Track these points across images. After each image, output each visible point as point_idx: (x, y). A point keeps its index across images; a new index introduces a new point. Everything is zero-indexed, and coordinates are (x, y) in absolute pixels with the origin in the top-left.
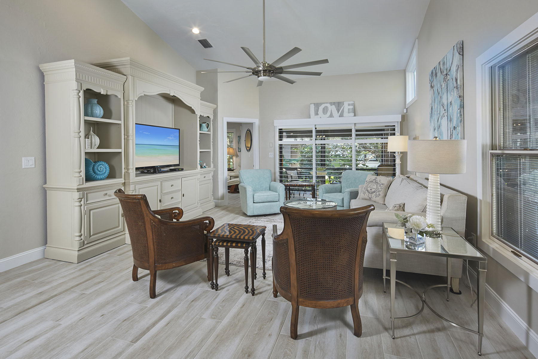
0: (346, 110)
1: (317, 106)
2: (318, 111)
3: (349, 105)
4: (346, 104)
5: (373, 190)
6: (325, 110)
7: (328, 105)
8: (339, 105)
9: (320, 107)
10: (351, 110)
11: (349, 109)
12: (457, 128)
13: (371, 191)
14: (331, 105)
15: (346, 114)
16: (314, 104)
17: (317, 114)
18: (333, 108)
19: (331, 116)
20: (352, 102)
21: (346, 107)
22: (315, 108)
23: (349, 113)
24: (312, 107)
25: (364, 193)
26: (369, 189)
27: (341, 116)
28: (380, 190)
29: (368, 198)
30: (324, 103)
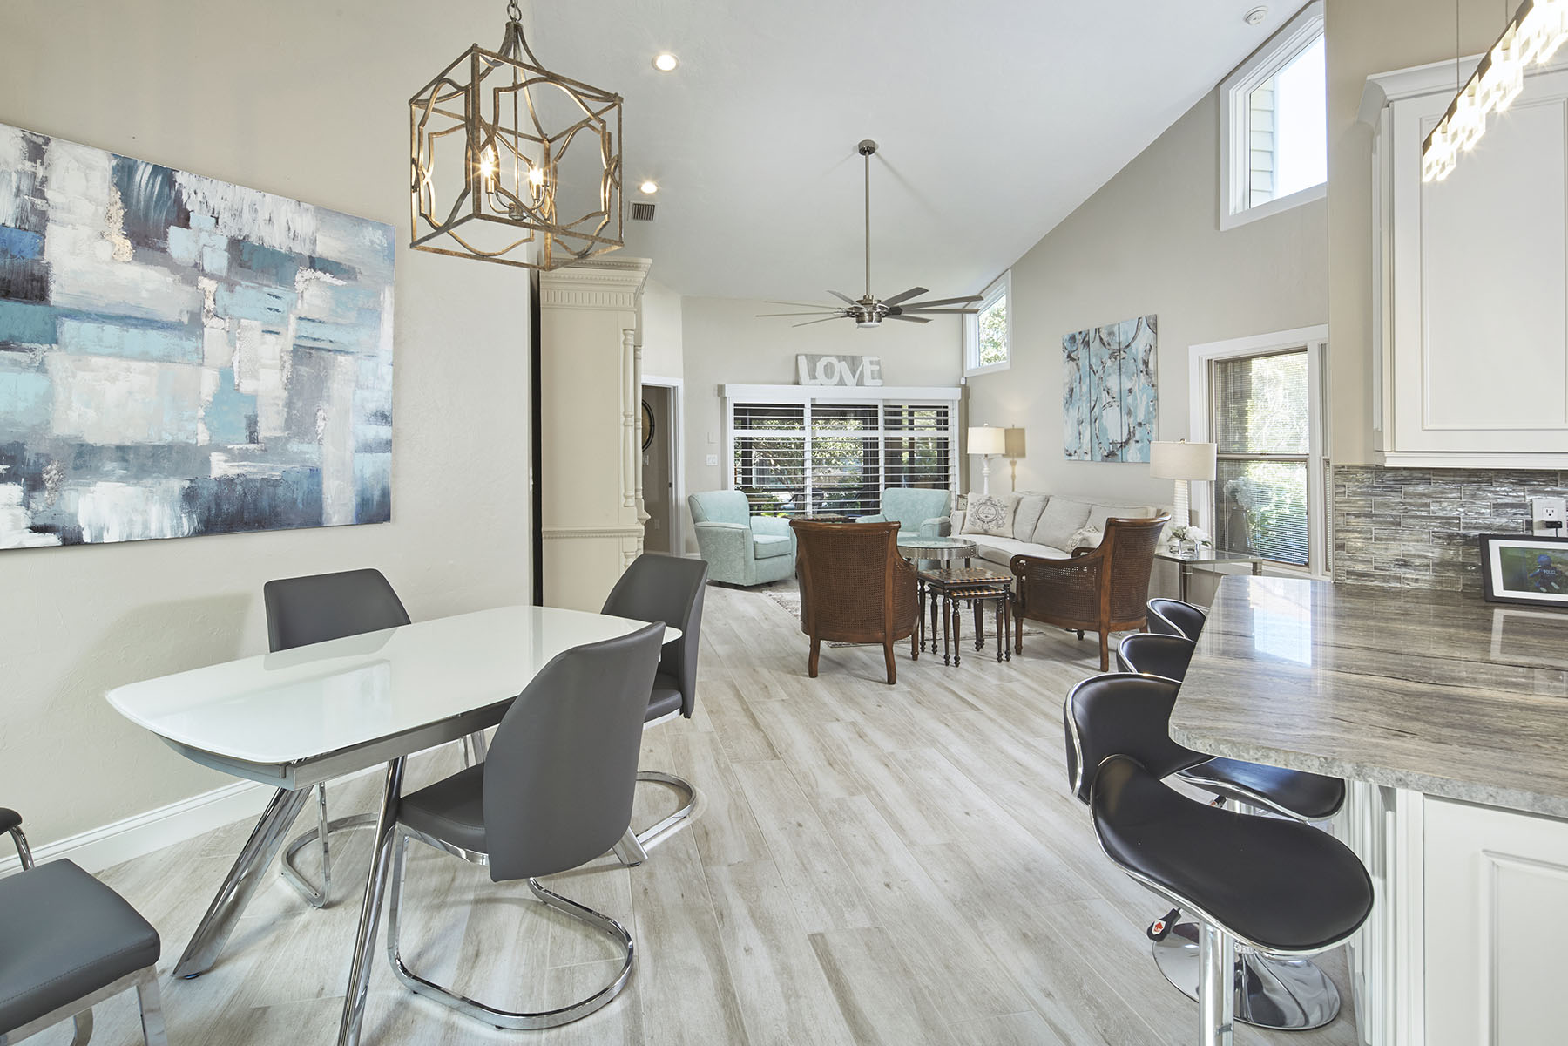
0: (867, 373)
1: (813, 359)
2: (814, 371)
3: (872, 363)
4: (866, 361)
5: (991, 517)
6: (829, 370)
7: (834, 361)
8: (853, 362)
9: (818, 364)
10: (876, 375)
11: (872, 371)
12: (1147, 425)
13: (986, 520)
14: (839, 361)
15: (867, 380)
16: (806, 355)
17: (813, 376)
18: (843, 367)
19: (841, 383)
20: (877, 359)
21: (867, 367)
22: (808, 364)
23: (873, 378)
24: (803, 363)
25: (974, 524)
26: (982, 516)
27: (860, 383)
28: (1003, 515)
29: (982, 531)
30: (826, 356)
